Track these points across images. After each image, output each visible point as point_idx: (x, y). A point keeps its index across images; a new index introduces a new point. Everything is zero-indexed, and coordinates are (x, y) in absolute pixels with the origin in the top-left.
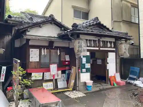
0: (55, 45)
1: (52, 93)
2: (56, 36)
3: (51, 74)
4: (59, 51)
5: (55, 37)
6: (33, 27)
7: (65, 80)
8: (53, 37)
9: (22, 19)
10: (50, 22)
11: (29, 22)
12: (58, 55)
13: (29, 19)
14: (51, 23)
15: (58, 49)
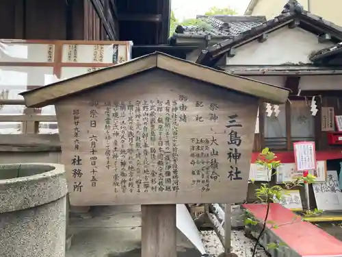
0: (305, 86)
1: (313, 223)
2: (306, 60)
3: (299, 169)
4: (314, 102)
5: (302, 65)
6: (244, 42)
7: (336, 188)
8: (297, 65)
9: (204, 31)
10: (286, 25)
11: (223, 35)
12: (314, 114)
13: (221, 29)
14: (290, 26)
15: (311, 99)
